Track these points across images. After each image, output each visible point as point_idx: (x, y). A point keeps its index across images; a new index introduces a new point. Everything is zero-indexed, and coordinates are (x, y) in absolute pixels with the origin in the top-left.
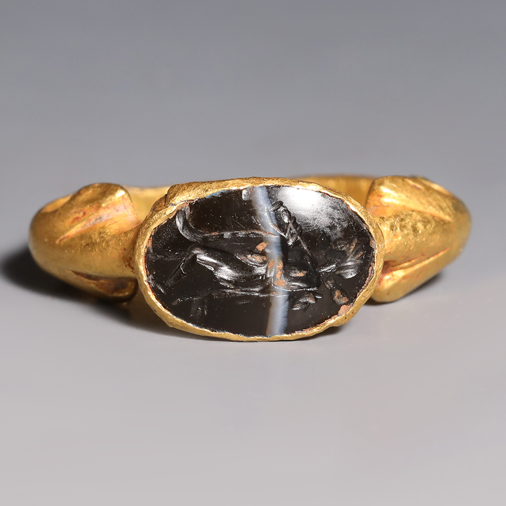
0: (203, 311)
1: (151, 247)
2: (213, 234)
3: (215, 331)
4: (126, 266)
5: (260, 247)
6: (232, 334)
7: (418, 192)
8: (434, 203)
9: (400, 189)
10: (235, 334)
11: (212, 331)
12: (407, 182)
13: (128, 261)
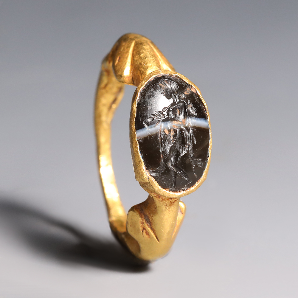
0: (200, 161)
1: (169, 189)
2: (162, 156)
3: (209, 155)
4: (174, 204)
5: (167, 133)
6: (209, 147)
7: (122, 59)
8: (126, 50)
9: (122, 67)
10: (209, 145)
11: (209, 157)
12: (117, 65)
13: (172, 203)
